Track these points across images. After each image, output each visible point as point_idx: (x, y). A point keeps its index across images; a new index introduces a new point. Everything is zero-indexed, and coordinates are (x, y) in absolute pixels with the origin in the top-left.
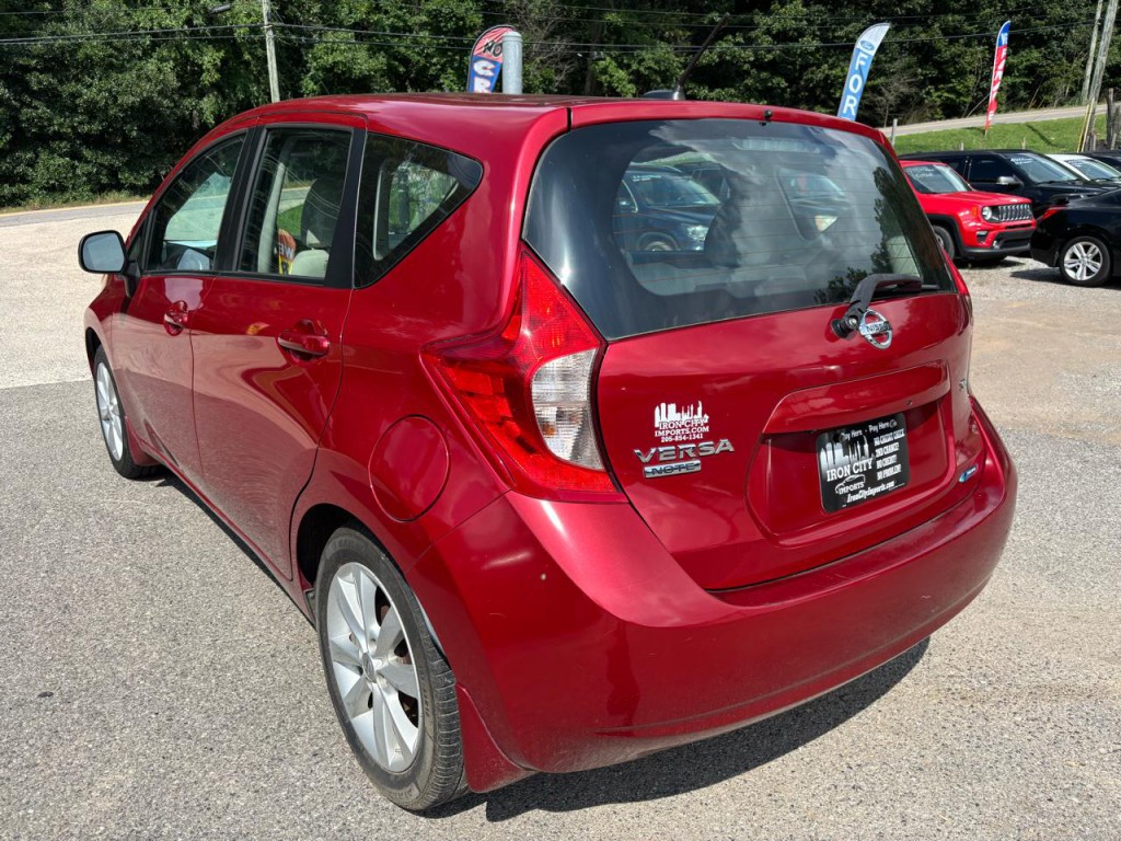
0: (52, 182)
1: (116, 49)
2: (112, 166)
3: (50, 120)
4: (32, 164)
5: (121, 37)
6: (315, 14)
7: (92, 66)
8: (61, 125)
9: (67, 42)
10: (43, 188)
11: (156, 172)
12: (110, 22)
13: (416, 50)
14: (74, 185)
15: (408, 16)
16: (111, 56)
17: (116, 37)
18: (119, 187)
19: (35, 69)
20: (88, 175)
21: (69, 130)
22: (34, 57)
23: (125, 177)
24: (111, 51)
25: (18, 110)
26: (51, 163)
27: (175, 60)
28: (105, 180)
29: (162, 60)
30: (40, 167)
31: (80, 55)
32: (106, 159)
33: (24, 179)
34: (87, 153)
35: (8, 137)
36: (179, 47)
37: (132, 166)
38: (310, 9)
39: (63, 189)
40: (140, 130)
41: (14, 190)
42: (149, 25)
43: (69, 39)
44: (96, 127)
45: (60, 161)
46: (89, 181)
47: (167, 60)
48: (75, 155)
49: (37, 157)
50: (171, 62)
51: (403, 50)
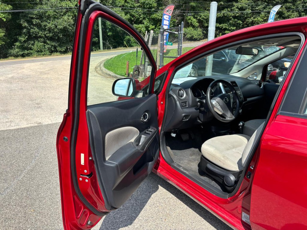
0: (38, 50)
1: (57, 13)
2: (55, 45)
3: (38, 32)
4: (33, 45)
5: (58, 9)
6: (110, 3)
7: (50, 17)
8: (41, 34)
9: (44, 11)
10: (36, 51)
11: (67, 47)
12: (55, 5)
13: (137, 13)
14: (44, 50)
15: (135, 4)
16: (55, 15)
17: (57, 9)
18: (57, 51)
19: (35, 18)
21: (44, 35)
22: (34, 15)
23: (58, 49)
24: (55, 13)
25: (30, 30)
26: (38, 45)
27: (72, 16)
28: (53, 49)
29: (69, 16)
30: (35, 46)
31: (47, 14)
32: (53, 44)
33: (31, 49)
34: (48, 42)
35: (27, 37)
36: (73, 12)
37: (60, 46)
38: (109, 2)
39: (41, 51)
40: (63, 35)
41: (28, 52)
42: (65, 6)
43: (44, 10)
44: (51, 35)
45: (41, 44)
46: (49, 49)
47: (70, 16)
48: (45, 42)
49: (34, 42)
50: (71, 17)
51: (133, 13)
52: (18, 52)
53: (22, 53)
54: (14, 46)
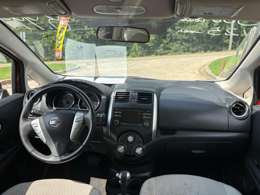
0: (175, 50)
2: (188, 46)
3: (178, 36)
4: (172, 46)
8: (180, 37)
10: (174, 51)
11: (198, 48)
14: (180, 50)
18: (188, 51)
19: (177, 25)
20: (183, 48)
21: (181, 38)
23: (191, 49)
25: (172, 34)
26: (176, 45)
27: (209, 22)
28: (186, 49)
29: (205, 22)
30: (174, 46)
32: (187, 45)
33: (170, 49)
34: (184, 43)
35: (169, 40)
37: (193, 46)
39: (177, 51)
40: (196, 38)
41: (168, 51)
44: (187, 37)
45: (178, 45)
48: (181, 44)
49: (174, 44)
52: (161, 51)
53: (164, 52)
54: (160, 46)
